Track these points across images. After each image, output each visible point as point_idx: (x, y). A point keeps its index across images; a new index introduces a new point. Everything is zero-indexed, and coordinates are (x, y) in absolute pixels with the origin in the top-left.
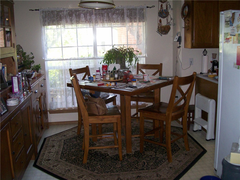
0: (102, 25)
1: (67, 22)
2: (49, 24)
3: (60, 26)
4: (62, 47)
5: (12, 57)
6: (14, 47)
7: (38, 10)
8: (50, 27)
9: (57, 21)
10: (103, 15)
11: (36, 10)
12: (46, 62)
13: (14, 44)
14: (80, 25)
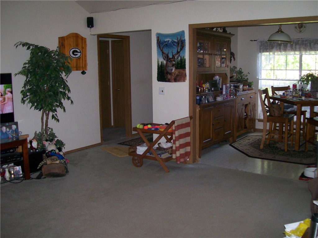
0: (305, 53)
1: (277, 50)
2: (263, 52)
3: (271, 53)
4: (274, 70)
5: (226, 74)
6: (228, 67)
7: (256, 41)
8: (264, 53)
9: (270, 49)
10: (306, 45)
11: (255, 41)
12: (259, 81)
13: (228, 66)
14: (288, 53)
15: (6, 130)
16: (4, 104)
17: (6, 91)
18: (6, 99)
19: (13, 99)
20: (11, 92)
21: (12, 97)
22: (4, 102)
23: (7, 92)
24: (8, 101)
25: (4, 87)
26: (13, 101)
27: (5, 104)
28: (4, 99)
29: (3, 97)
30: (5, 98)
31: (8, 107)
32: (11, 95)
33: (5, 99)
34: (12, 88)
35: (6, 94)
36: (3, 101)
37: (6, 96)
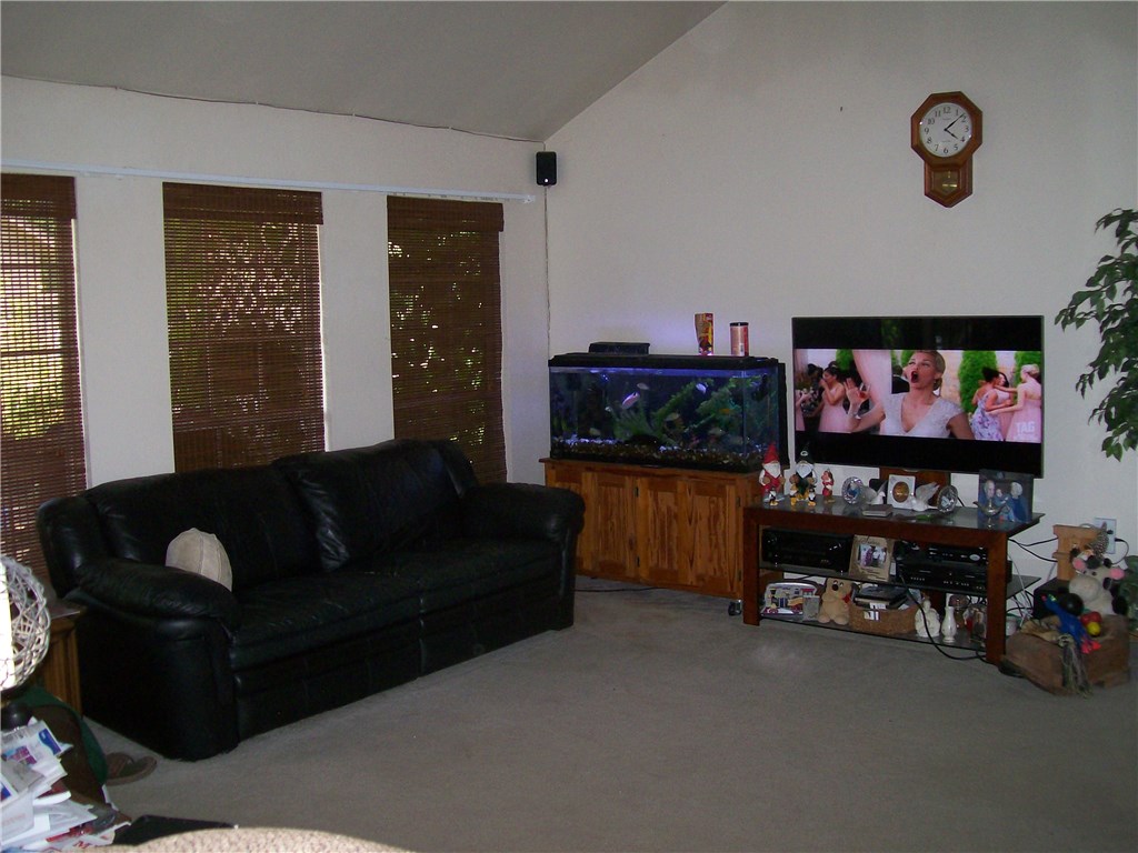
15: (995, 493)
16: (1013, 412)
17: (1022, 372)
18: (1020, 398)
19: (1042, 398)
20: (1039, 378)
21: (1040, 395)
22: (1011, 406)
23: (1023, 376)
24: (1025, 403)
25: (1016, 357)
26: (1042, 407)
27: (1016, 414)
28: (1014, 396)
29: (1010, 389)
30: (1016, 393)
31: (1024, 424)
32: (1039, 386)
33: (1016, 398)
34: (1041, 364)
35: (1020, 380)
36: (1008, 402)
37: (1021, 388)
